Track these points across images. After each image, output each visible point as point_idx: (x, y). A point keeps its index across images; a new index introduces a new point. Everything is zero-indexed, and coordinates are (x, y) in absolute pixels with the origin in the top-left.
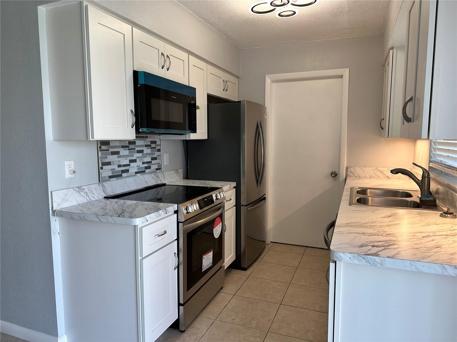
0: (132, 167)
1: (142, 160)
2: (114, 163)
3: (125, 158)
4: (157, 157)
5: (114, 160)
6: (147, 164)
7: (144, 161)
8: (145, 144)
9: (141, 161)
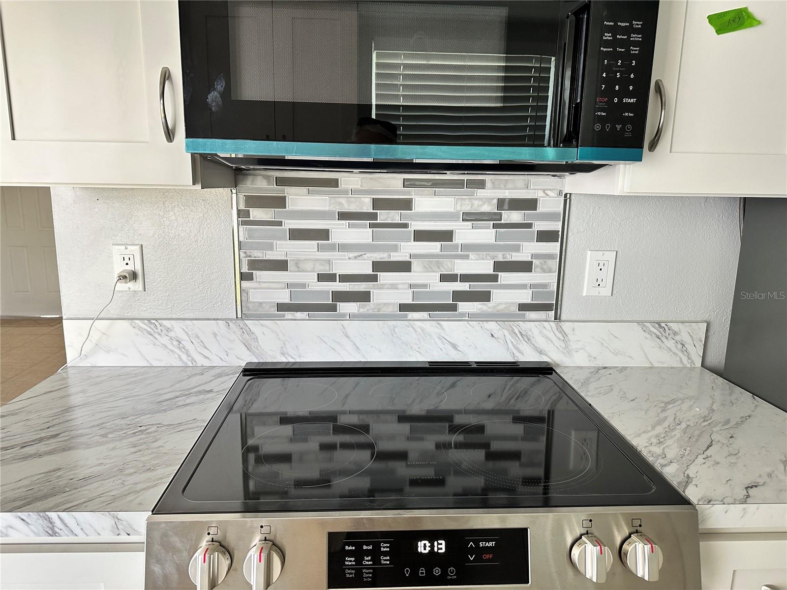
0: (387, 286)
1: (439, 265)
2: (301, 266)
3: (352, 255)
4: (536, 262)
5: (303, 257)
6: (467, 284)
7: (456, 272)
8: (467, 208)
9: (435, 269)
